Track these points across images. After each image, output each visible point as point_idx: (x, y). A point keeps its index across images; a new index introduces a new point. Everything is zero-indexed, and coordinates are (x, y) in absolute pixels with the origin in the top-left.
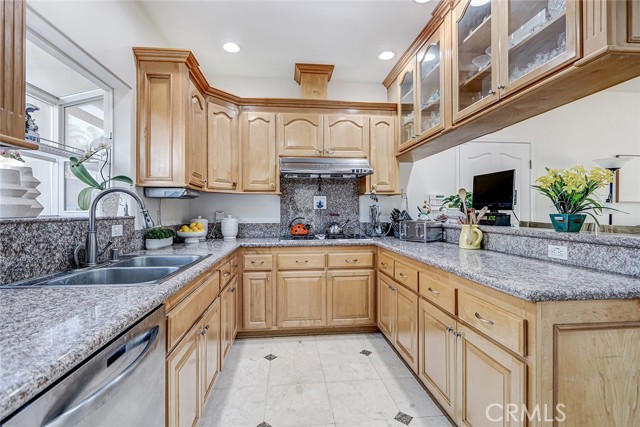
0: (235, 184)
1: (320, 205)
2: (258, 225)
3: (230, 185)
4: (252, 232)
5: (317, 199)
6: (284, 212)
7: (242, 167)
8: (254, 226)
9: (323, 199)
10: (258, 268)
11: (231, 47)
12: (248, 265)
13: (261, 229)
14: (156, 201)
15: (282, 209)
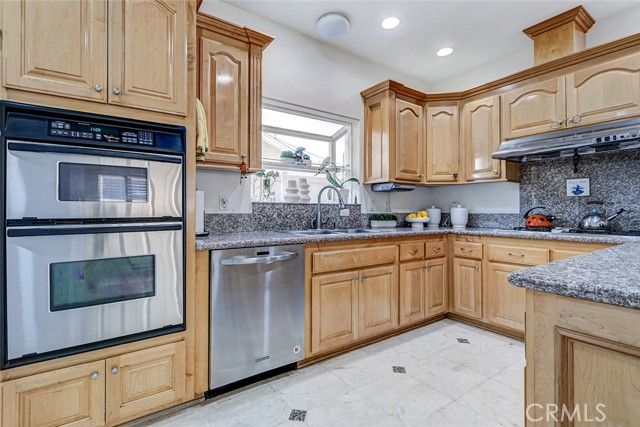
0: (455, 176)
1: (578, 190)
2: (493, 215)
3: (451, 177)
4: (486, 223)
5: (571, 184)
6: (524, 201)
7: (464, 158)
8: (489, 217)
9: (584, 184)
10: (467, 255)
11: (445, 51)
12: (457, 251)
13: (496, 220)
14: (386, 194)
15: (521, 197)
